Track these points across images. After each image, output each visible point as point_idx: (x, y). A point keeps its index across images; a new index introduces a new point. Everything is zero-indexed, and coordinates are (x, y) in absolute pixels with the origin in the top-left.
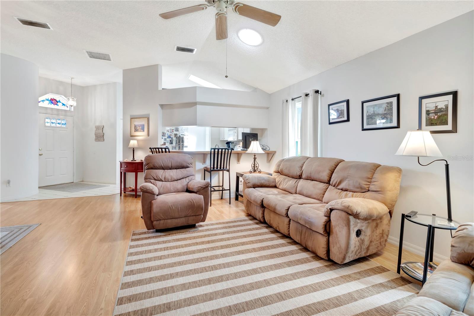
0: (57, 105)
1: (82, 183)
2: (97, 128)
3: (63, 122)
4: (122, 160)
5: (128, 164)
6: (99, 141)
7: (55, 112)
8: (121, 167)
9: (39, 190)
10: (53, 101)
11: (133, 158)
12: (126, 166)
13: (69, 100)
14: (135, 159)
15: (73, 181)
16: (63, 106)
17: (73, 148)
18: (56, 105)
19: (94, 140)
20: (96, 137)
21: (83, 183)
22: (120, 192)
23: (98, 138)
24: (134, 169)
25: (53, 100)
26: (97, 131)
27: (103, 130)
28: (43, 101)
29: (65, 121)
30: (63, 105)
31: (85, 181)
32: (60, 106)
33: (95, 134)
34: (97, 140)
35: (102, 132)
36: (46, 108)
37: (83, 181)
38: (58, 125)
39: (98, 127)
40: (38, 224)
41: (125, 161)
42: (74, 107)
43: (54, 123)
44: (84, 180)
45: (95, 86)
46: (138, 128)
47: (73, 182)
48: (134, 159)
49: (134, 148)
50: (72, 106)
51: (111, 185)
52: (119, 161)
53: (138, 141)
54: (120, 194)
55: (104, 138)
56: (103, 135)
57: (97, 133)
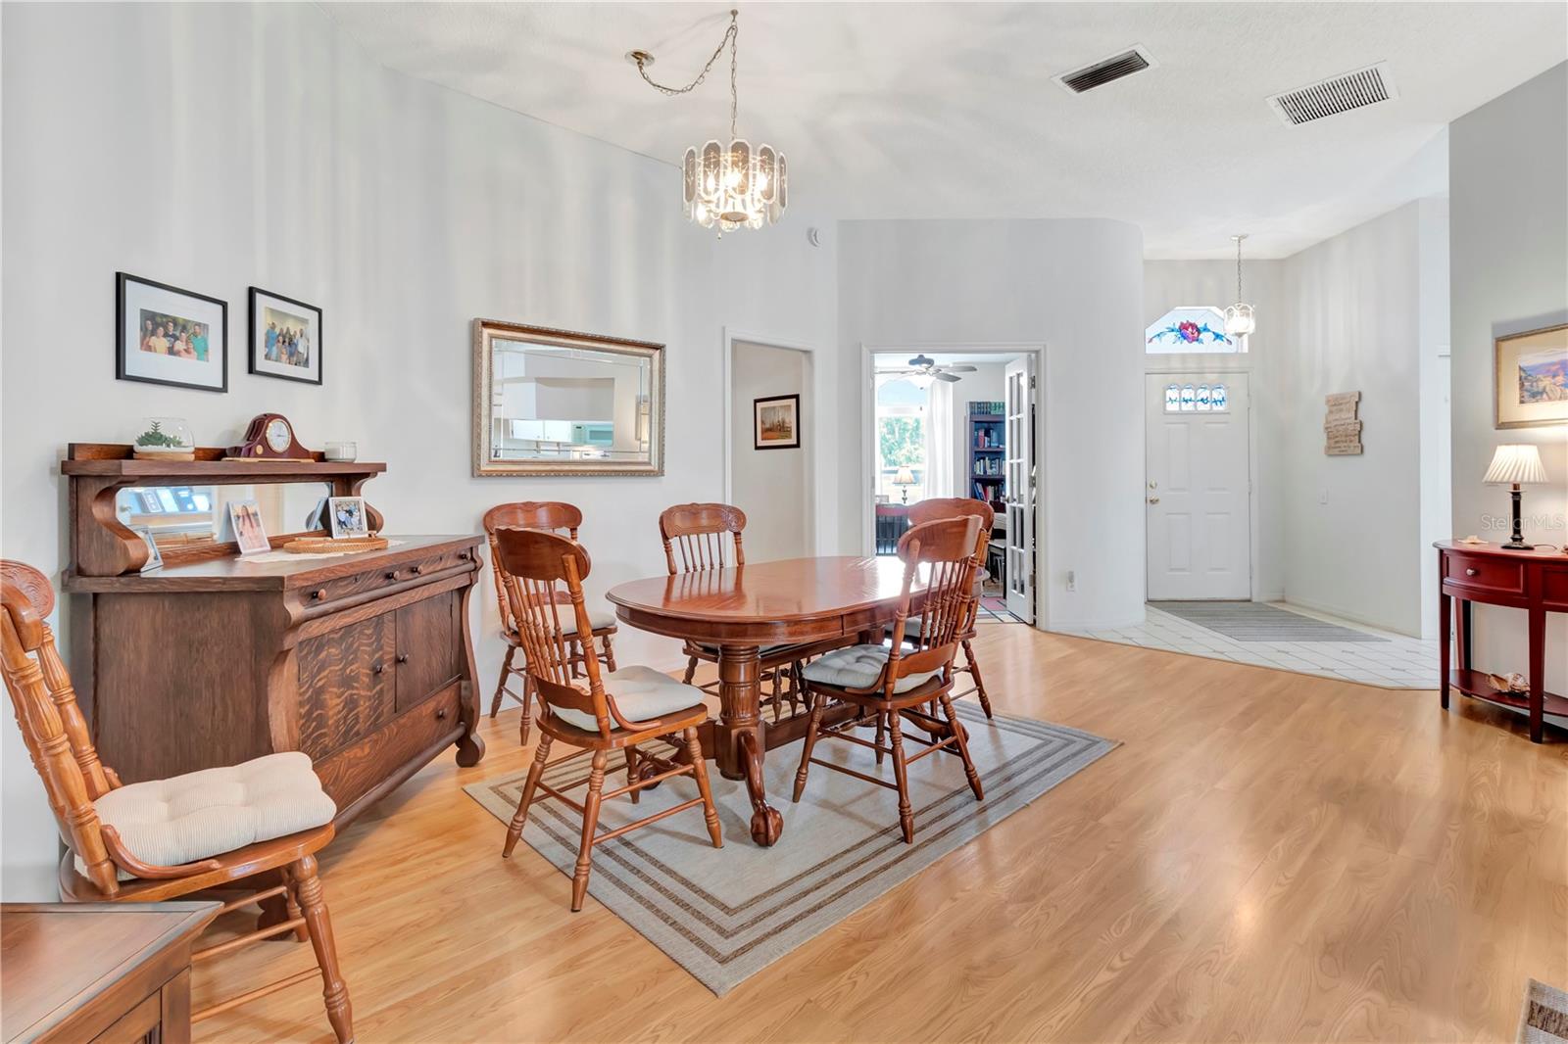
0: (1198, 340)
1: (1279, 606)
2: (1335, 403)
3: (1216, 395)
4: (1450, 537)
5: (1480, 561)
6: (1343, 454)
7: (1192, 365)
8: (1444, 572)
9: (1147, 610)
10: (1189, 331)
11: (1511, 533)
12: (1470, 572)
13: (1232, 315)
14: (1526, 542)
15: (1251, 594)
16: (1218, 341)
17: (1249, 480)
18: (1195, 343)
19: (1323, 450)
20: (1329, 438)
21: (1285, 609)
22: (1438, 685)
23: (1337, 442)
24: (1521, 591)
25: (1187, 329)
26: (1331, 418)
27: (1356, 411)
28: (1159, 335)
29: (1222, 391)
30: (1218, 336)
31: (1293, 604)
32: (1207, 345)
33: (1327, 428)
34: (1336, 451)
35: (1356, 419)
36: (1168, 357)
37: (1283, 601)
38: (1201, 407)
39: (1336, 399)
40: (1116, 742)
41: (1467, 545)
42: (1250, 336)
43: (1190, 400)
44: (1286, 599)
45: (1324, 245)
46: (1541, 385)
47: (1249, 601)
48: (1521, 539)
49: (1516, 487)
50: (1240, 335)
51: (1397, 640)
52: (1435, 545)
53: (1542, 446)
54: (1438, 695)
55: (1363, 441)
56: (1360, 432)
57: (1335, 423)
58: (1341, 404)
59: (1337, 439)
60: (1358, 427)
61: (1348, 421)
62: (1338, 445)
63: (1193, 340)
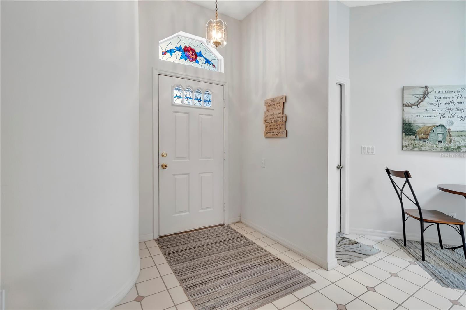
0: (195, 61)
1: (239, 228)
2: (270, 104)
3: (206, 97)
6: (275, 136)
7: (191, 75)
10: (189, 53)
15: (223, 221)
16: (207, 64)
17: (224, 152)
19: (263, 135)
20: (266, 127)
21: (242, 233)
23: (271, 129)
25: (189, 51)
26: (268, 113)
27: (283, 109)
28: (170, 50)
29: (209, 95)
30: (207, 61)
31: (246, 225)
33: (265, 121)
34: (271, 135)
35: (283, 114)
36: (175, 65)
37: (240, 222)
38: (196, 103)
39: (271, 102)
43: (190, 98)
44: (243, 221)
47: (223, 225)
55: (287, 128)
56: (285, 122)
57: (270, 117)
58: (274, 104)
59: (271, 127)
60: (284, 119)
61: (278, 115)
62: (272, 131)
63: (193, 60)
